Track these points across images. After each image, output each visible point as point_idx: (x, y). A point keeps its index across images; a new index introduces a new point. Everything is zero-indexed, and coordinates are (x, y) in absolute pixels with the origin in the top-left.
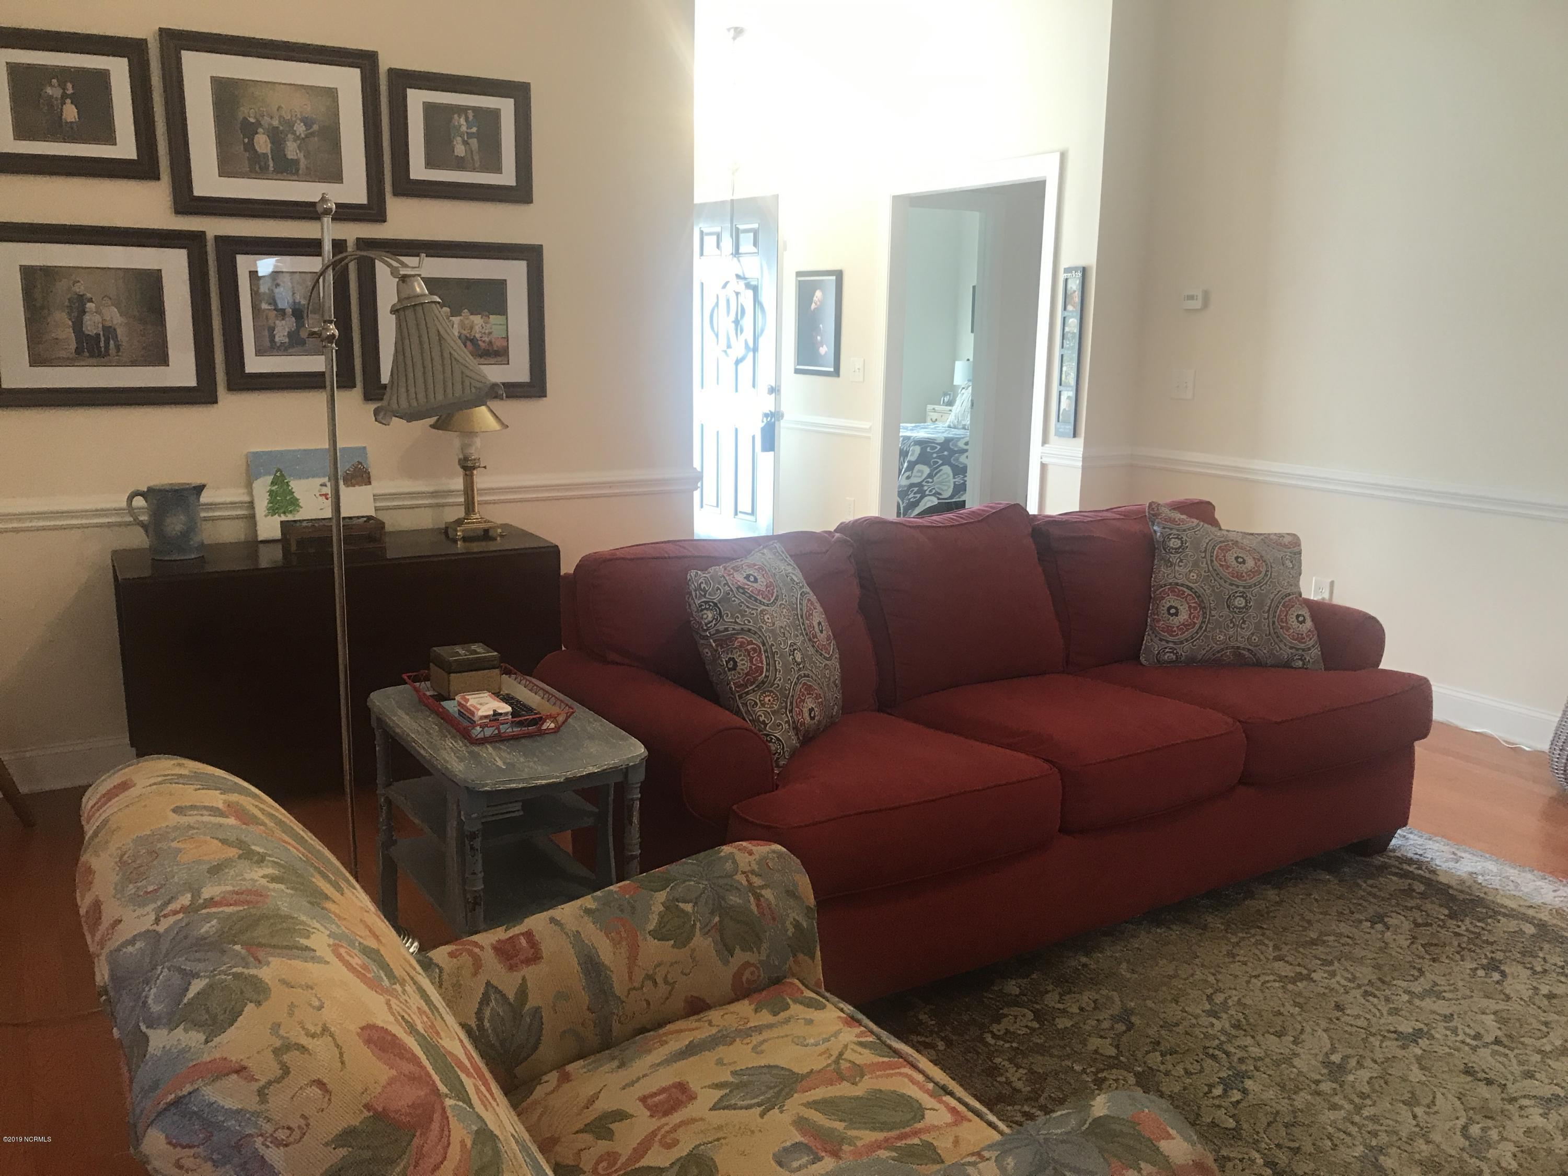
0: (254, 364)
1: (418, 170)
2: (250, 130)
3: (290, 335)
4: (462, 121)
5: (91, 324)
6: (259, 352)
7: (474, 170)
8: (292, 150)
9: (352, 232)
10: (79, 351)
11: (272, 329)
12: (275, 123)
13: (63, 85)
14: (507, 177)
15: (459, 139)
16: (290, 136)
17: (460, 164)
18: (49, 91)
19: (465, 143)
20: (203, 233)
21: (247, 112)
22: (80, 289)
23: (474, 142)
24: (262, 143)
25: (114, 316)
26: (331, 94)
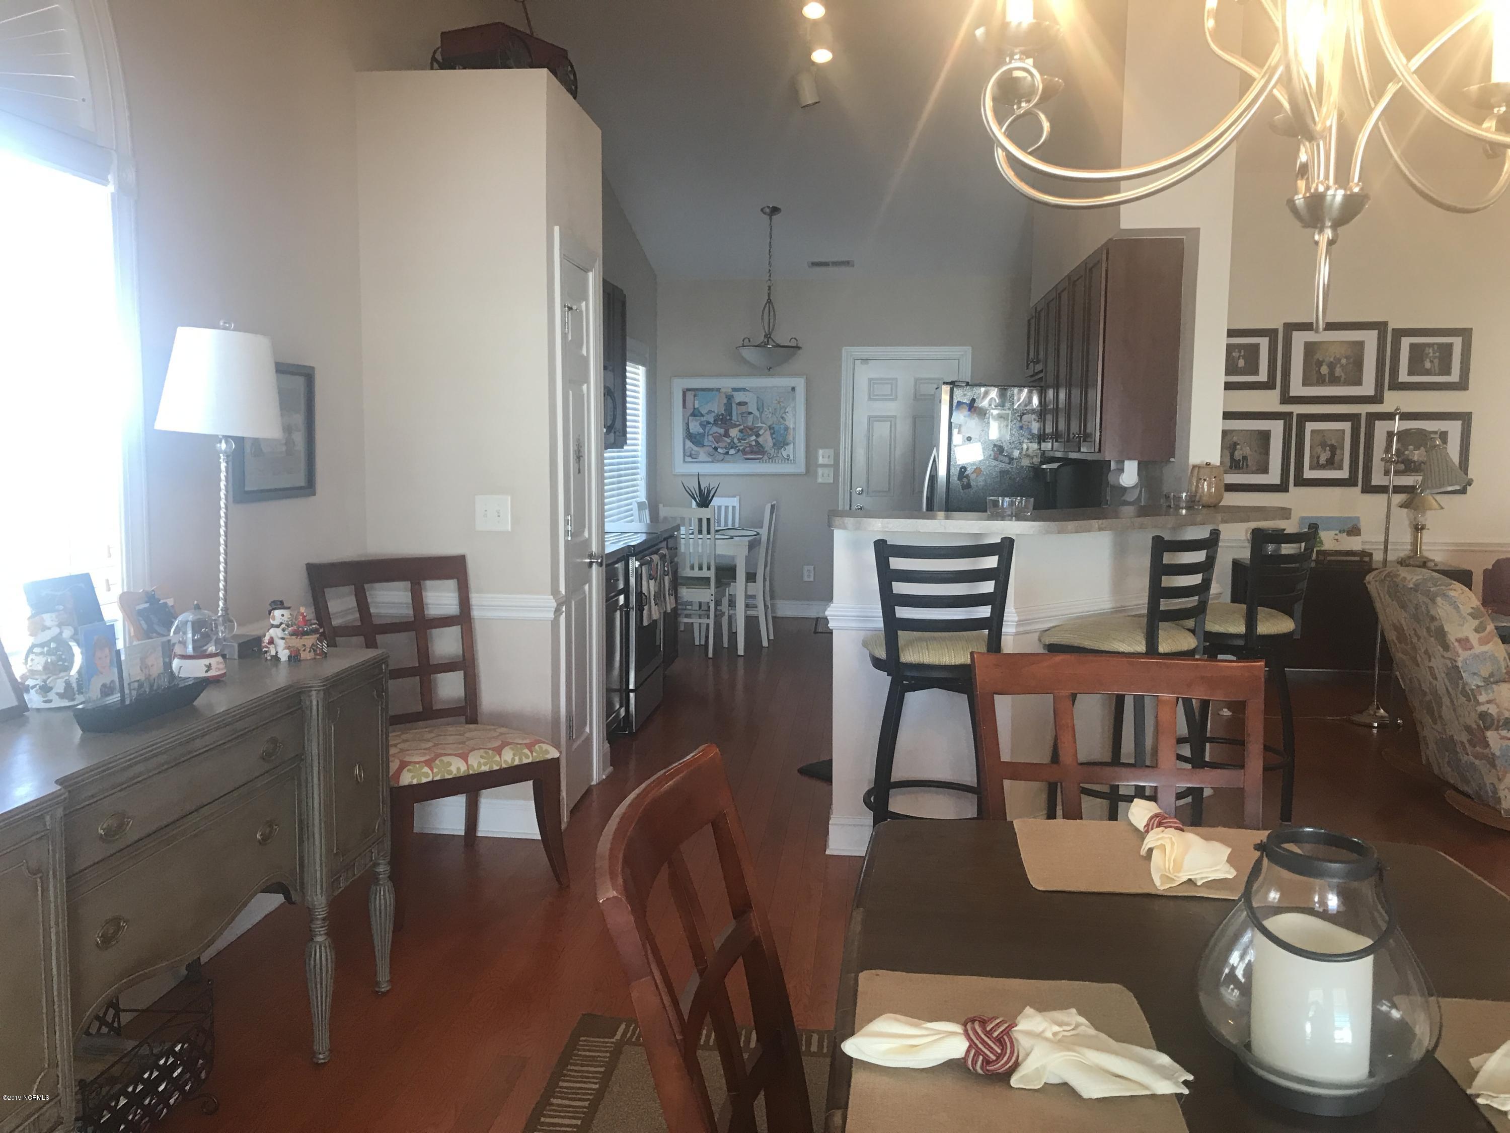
0: (1308, 474)
1: (1404, 376)
2: (1320, 364)
3: (1327, 460)
4: (1431, 351)
5: (1238, 455)
6: (1311, 468)
7: (1435, 375)
8: (1338, 371)
9: (1363, 409)
10: (1231, 467)
11: (1318, 457)
12: (1332, 359)
13: (1240, 352)
14: (1455, 377)
15: (1428, 360)
16: (1338, 366)
17: (1428, 373)
18: (1234, 354)
19: (1431, 362)
20: (1292, 413)
21: (1319, 356)
22: (1235, 439)
23: (1436, 361)
24: (1324, 370)
25: (1247, 451)
26: (1360, 345)
